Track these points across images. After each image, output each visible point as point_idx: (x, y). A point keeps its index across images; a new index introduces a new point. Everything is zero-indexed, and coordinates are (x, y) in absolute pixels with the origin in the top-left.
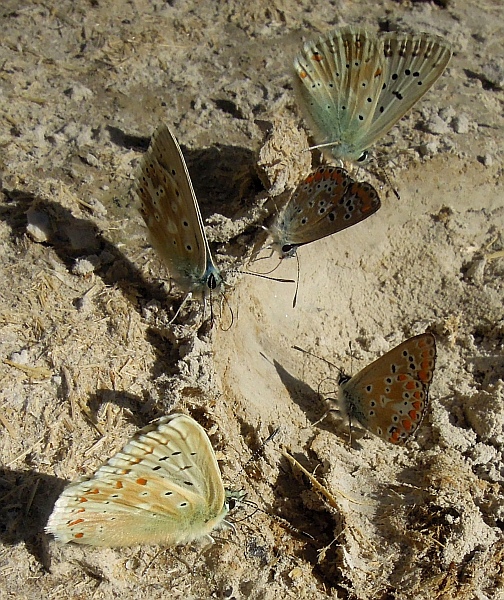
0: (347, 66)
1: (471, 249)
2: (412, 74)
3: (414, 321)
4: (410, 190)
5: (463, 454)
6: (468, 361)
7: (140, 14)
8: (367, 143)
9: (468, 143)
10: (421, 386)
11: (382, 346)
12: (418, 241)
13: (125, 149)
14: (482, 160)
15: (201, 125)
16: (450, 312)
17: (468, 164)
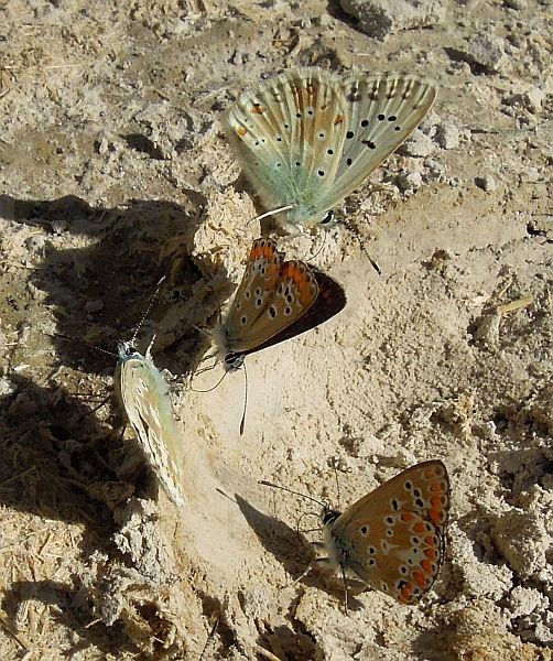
0: (298, 116)
1: (479, 301)
2: (386, 118)
3: (414, 407)
4: (391, 235)
5: (497, 603)
6: (492, 458)
7: (17, 25)
8: (331, 202)
9: (461, 162)
10: (433, 528)
11: (375, 450)
12: (408, 298)
13: (16, 224)
14: (481, 184)
15: (111, 174)
16: (461, 391)
17: (464, 192)
